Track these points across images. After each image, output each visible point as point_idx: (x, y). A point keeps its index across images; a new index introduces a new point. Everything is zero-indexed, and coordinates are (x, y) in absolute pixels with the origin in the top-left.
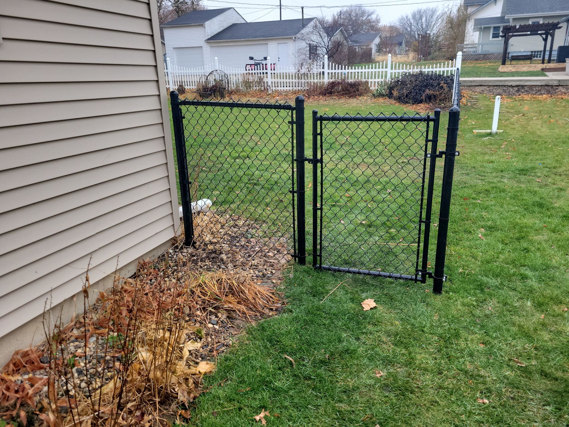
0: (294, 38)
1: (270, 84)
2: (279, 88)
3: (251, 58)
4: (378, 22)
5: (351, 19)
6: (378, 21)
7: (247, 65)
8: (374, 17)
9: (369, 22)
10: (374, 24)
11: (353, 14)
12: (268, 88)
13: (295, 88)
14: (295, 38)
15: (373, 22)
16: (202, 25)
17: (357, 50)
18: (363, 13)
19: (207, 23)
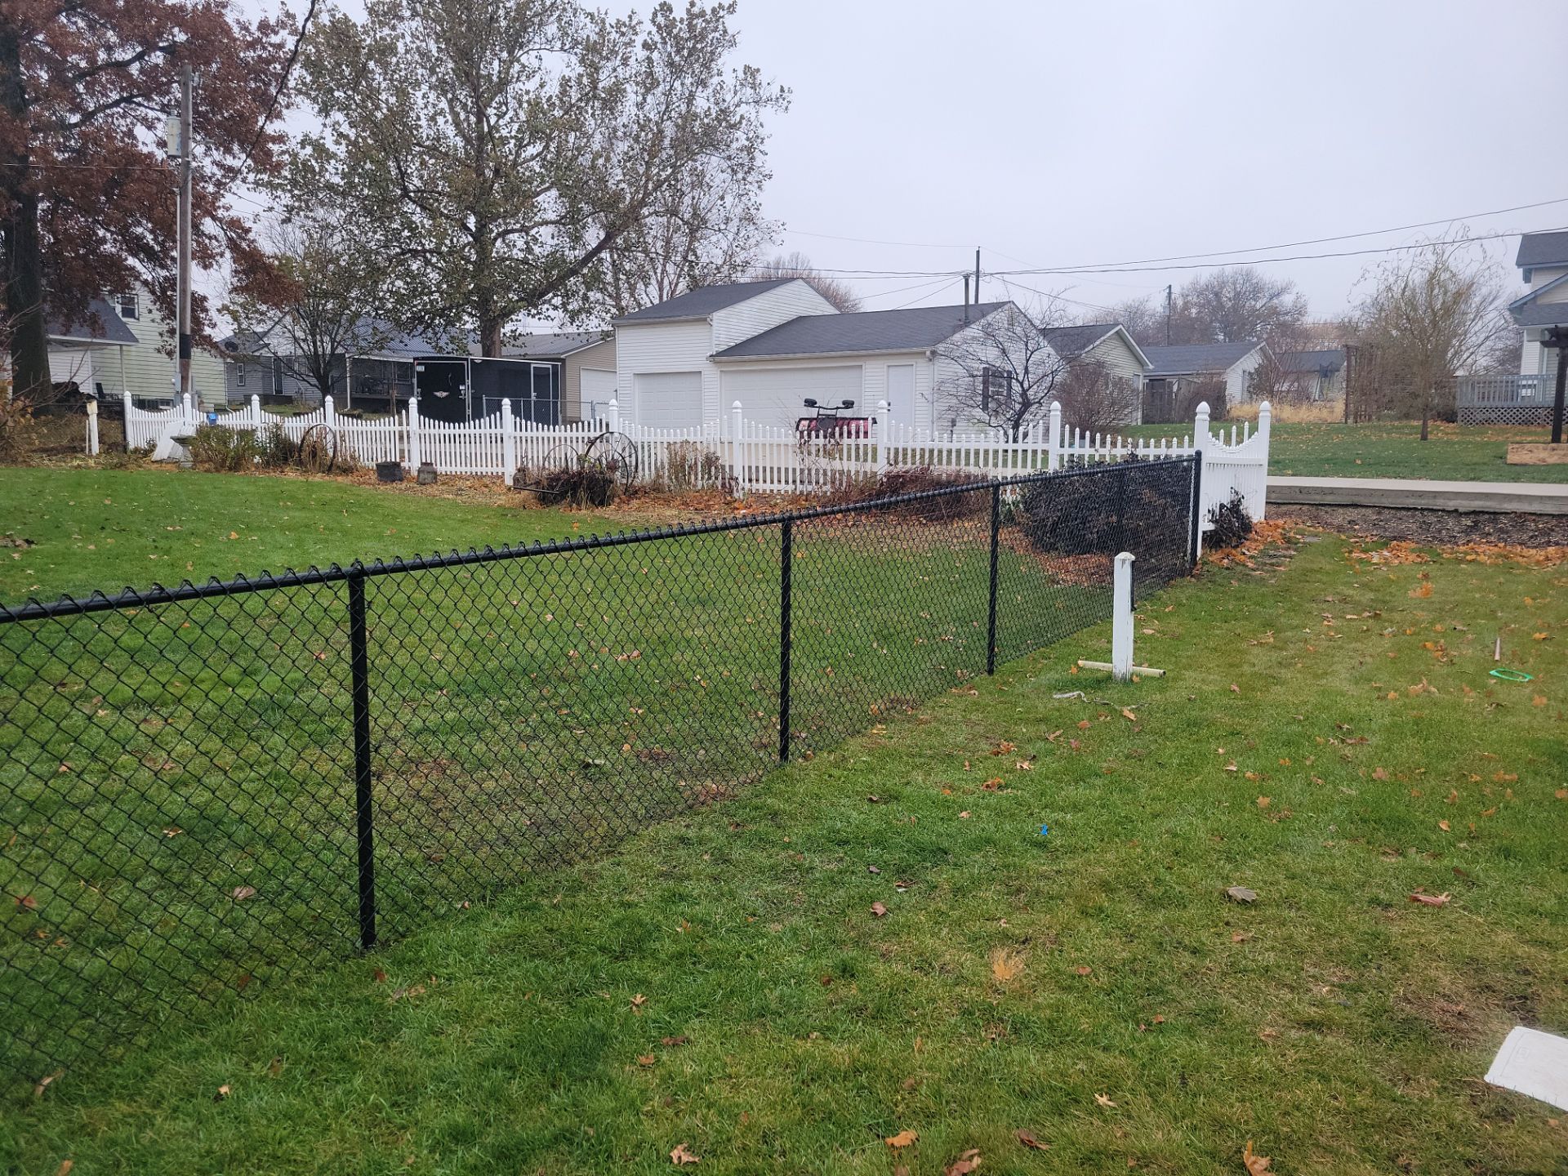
0: (928, 353)
1: (738, 472)
2: (761, 486)
3: (811, 403)
4: (1300, 313)
5: (1221, 306)
6: (1300, 311)
7: (801, 419)
8: (1287, 300)
9: (1275, 312)
10: (1288, 318)
11: (1228, 293)
12: (733, 483)
13: (800, 487)
14: (933, 353)
15: (1287, 314)
16: (705, 320)
17: (1175, 388)
18: (1257, 290)
19: (718, 316)
